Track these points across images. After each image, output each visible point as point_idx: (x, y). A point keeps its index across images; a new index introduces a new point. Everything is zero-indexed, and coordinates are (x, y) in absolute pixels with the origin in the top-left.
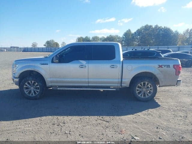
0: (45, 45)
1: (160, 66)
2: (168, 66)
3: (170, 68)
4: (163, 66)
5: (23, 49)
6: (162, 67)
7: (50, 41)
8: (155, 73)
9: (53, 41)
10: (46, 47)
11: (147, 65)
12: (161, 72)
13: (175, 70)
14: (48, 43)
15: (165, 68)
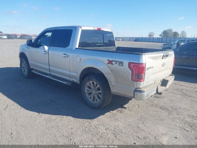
0: (160, 35)
1: (110, 62)
2: (121, 63)
3: (123, 66)
4: (113, 62)
5: (135, 39)
6: (112, 64)
7: (168, 30)
8: (103, 72)
9: (171, 30)
10: (161, 37)
11: (96, 57)
12: (111, 70)
13: (130, 72)
14: (165, 33)
15: (116, 66)
